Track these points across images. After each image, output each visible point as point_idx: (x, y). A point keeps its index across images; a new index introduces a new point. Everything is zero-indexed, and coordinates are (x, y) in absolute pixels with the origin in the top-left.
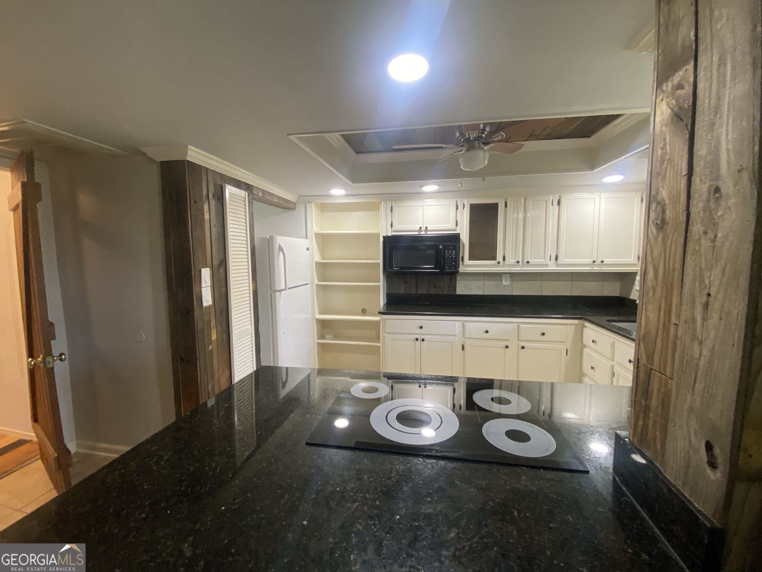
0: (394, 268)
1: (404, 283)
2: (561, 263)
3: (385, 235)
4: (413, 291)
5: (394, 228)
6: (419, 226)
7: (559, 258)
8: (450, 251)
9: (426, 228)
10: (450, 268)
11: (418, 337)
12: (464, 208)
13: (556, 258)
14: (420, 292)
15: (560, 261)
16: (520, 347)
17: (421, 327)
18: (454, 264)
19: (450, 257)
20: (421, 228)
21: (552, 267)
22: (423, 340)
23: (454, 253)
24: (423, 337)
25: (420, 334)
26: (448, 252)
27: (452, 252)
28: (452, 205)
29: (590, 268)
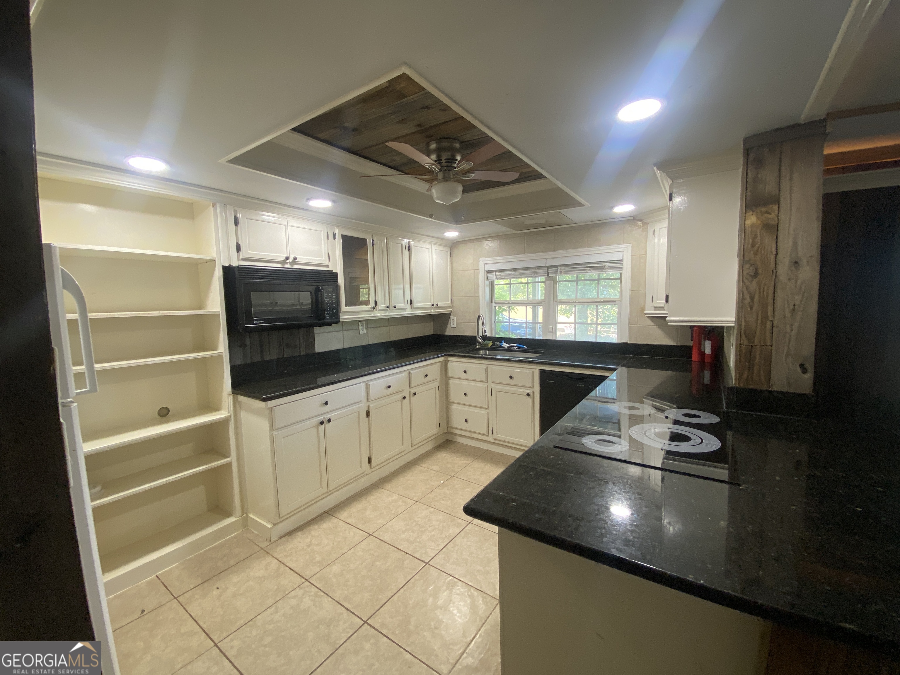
0: (255, 322)
1: (240, 346)
2: (415, 307)
3: (227, 265)
4: (257, 358)
5: (242, 255)
6: (285, 255)
7: (414, 302)
8: (330, 294)
9: (295, 259)
10: (331, 317)
11: (321, 418)
12: (335, 238)
13: (411, 302)
14: (267, 358)
15: (415, 305)
16: (412, 394)
17: (326, 404)
18: (335, 311)
19: (330, 302)
20: (287, 258)
21: (409, 312)
22: (329, 421)
23: (334, 297)
24: (327, 417)
25: (325, 413)
26: (328, 295)
27: (332, 295)
28: (322, 232)
29: (430, 311)
